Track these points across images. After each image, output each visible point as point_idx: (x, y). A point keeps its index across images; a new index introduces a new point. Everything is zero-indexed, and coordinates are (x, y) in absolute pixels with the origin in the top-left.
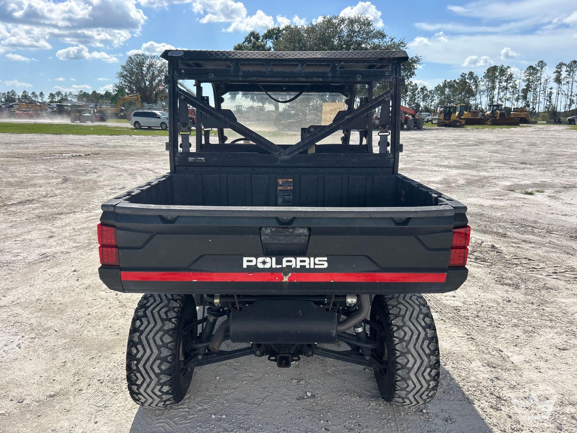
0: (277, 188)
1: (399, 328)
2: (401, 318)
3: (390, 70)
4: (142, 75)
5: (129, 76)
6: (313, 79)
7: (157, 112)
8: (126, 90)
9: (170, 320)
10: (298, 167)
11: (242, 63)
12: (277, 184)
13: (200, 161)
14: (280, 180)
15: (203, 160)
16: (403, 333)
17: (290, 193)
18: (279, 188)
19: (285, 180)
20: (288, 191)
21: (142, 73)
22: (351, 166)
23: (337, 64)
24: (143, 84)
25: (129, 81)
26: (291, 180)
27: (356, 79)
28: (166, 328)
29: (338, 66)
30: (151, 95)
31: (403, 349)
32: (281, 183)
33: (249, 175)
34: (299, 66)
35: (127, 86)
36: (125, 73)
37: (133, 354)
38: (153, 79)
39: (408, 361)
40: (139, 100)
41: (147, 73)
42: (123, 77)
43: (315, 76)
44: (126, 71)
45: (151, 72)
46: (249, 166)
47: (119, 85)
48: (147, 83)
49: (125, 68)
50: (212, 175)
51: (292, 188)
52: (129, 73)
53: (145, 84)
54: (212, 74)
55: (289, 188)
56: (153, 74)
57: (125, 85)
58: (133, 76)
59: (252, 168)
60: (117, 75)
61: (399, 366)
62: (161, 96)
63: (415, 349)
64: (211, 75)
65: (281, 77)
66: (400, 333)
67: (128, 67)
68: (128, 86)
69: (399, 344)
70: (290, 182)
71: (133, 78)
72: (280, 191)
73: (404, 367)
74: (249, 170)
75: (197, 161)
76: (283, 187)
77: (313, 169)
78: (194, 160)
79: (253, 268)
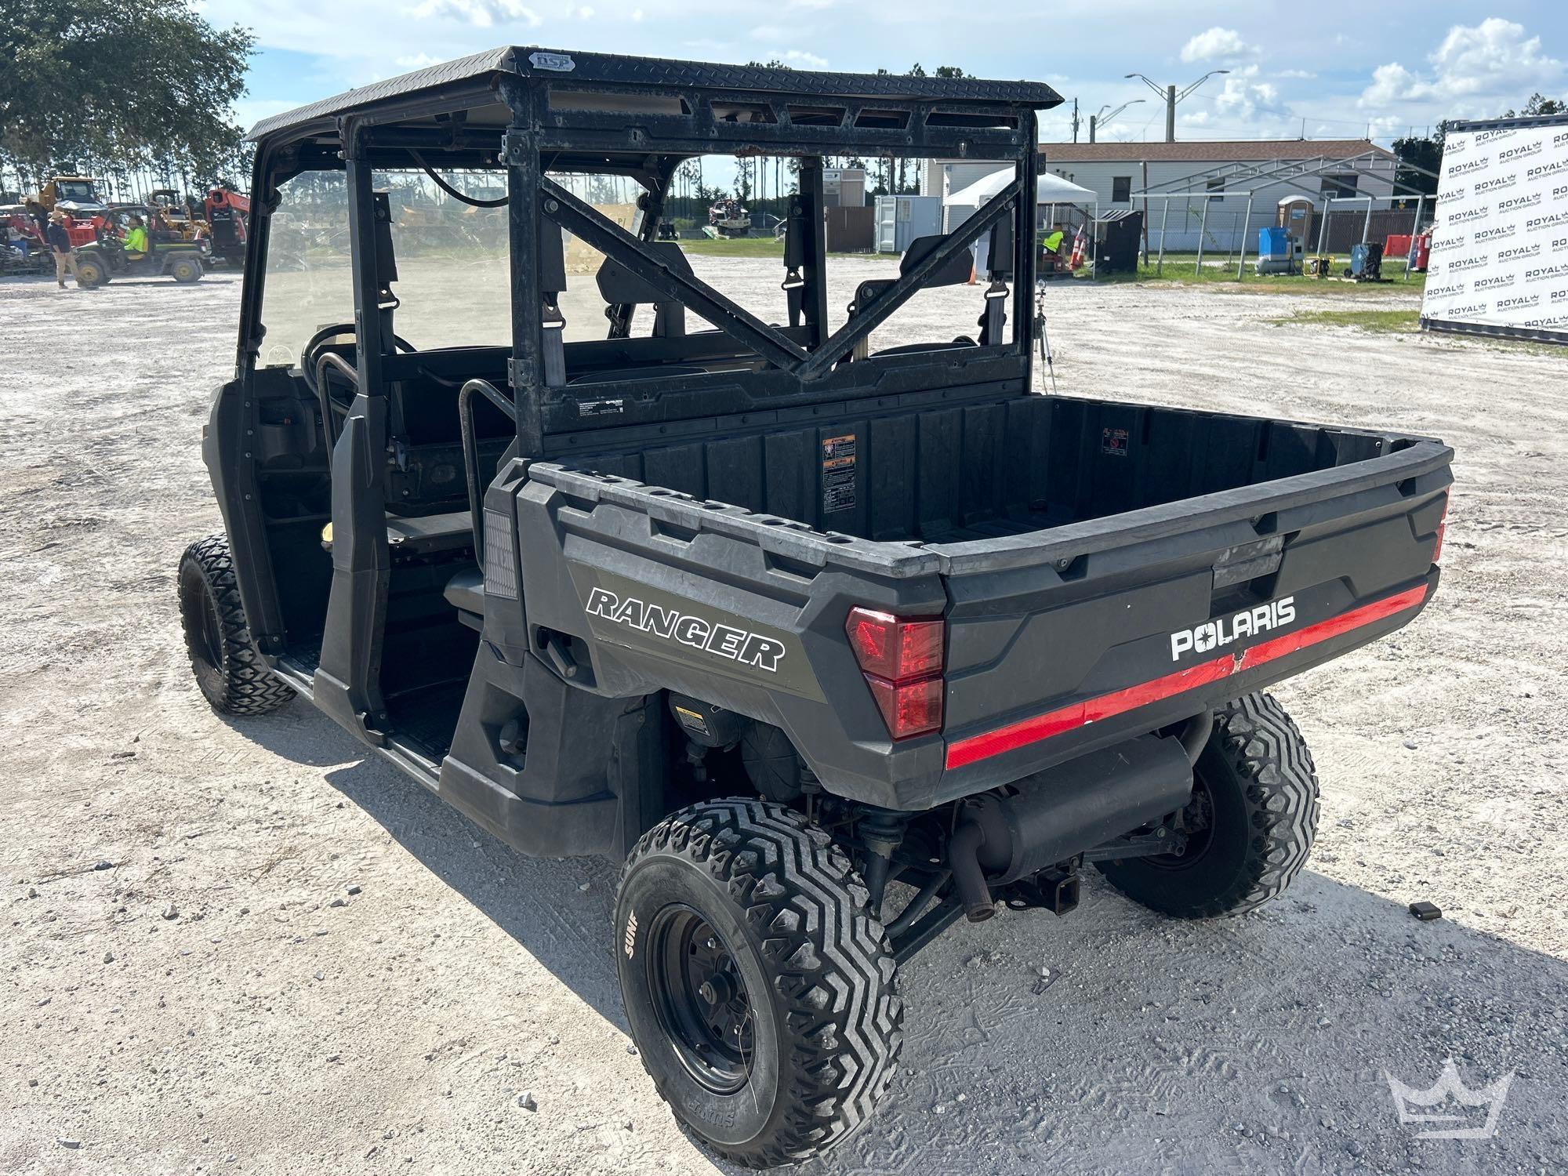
0: (819, 465)
1: (1249, 737)
2: (1240, 716)
10: (844, 400)
11: (717, 99)
12: (819, 454)
13: (610, 411)
14: (830, 441)
15: (618, 408)
16: (1261, 746)
17: (850, 475)
18: (827, 464)
19: (838, 440)
20: (845, 468)
22: (950, 383)
26: (851, 438)
27: (957, 153)
31: (1273, 778)
32: (829, 449)
33: (756, 437)
37: (821, 1007)
39: (1288, 801)
46: (734, 410)
50: (668, 449)
51: (853, 459)
54: (639, 132)
55: (848, 460)
59: (741, 417)
61: (1272, 818)
63: (1292, 769)
64: (635, 133)
65: (809, 144)
66: (1255, 748)
69: (1264, 772)
70: (850, 443)
72: (829, 471)
73: (1281, 816)
74: (735, 422)
75: (603, 412)
76: (836, 460)
77: (875, 401)
78: (595, 409)
79: (1190, 657)
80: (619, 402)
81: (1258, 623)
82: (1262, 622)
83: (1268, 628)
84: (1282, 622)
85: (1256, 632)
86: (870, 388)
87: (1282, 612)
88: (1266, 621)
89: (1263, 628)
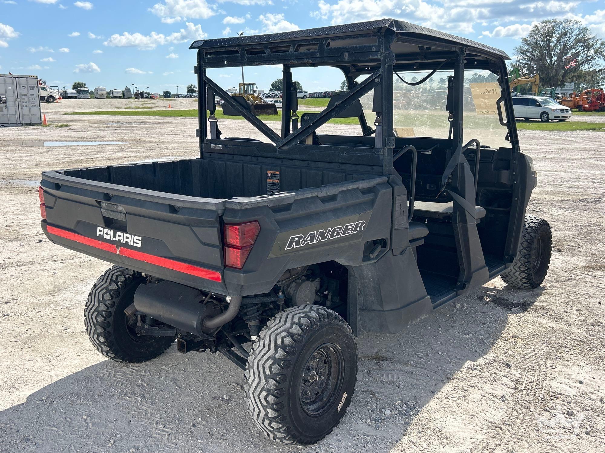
3: (377, 44)
4: (549, 49)
5: (530, 52)
6: (304, 60)
7: (539, 98)
8: (524, 70)
9: (117, 283)
10: (292, 159)
12: (267, 177)
14: (270, 172)
17: (278, 187)
18: (269, 180)
19: (273, 172)
20: (275, 184)
21: (549, 46)
23: (324, 42)
24: (549, 61)
25: (530, 57)
26: (278, 173)
27: (343, 58)
28: (110, 288)
29: (325, 44)
30: (556, 75)
32: (270, 175)
34: (291, 47)
35: (525, 64)
36: (526, 47)
38: (564, 51)
40: (536, 83)
41: (555, 46)
42: (522, 53)
43: (304, 57)
44: (528, 45)
45: (562, 44)
46: (253, 155)
47: (515, 64)
48: (555, 59)
49: (526, 41)
51: (279, 181)
52: (531, 48)
53: (551, 61)
55: (277, 181)
56: (565, 45)
57: (523, 64)
58: (536, 51)
59: (256, 158)
60: (515, 52)
62: (571, 77)
67: (531, 39)
68: (528, 64)
70: (277, 175)
71: (535, 54)
72: (270, 184)
74: (254, 159)
75: (217, 148)
76: (272, 180)
77: (307, 162)
78: (214, 147)
79: (101, 238)
80: (221, 146)
81: (126, 240)
82: (127, 240)
83: (129, 244)
84: (135, 245)
85: (124, 242)
86: (304, 157)
87: (136, 241)
88: (129, 240)
89: (127, 242)
